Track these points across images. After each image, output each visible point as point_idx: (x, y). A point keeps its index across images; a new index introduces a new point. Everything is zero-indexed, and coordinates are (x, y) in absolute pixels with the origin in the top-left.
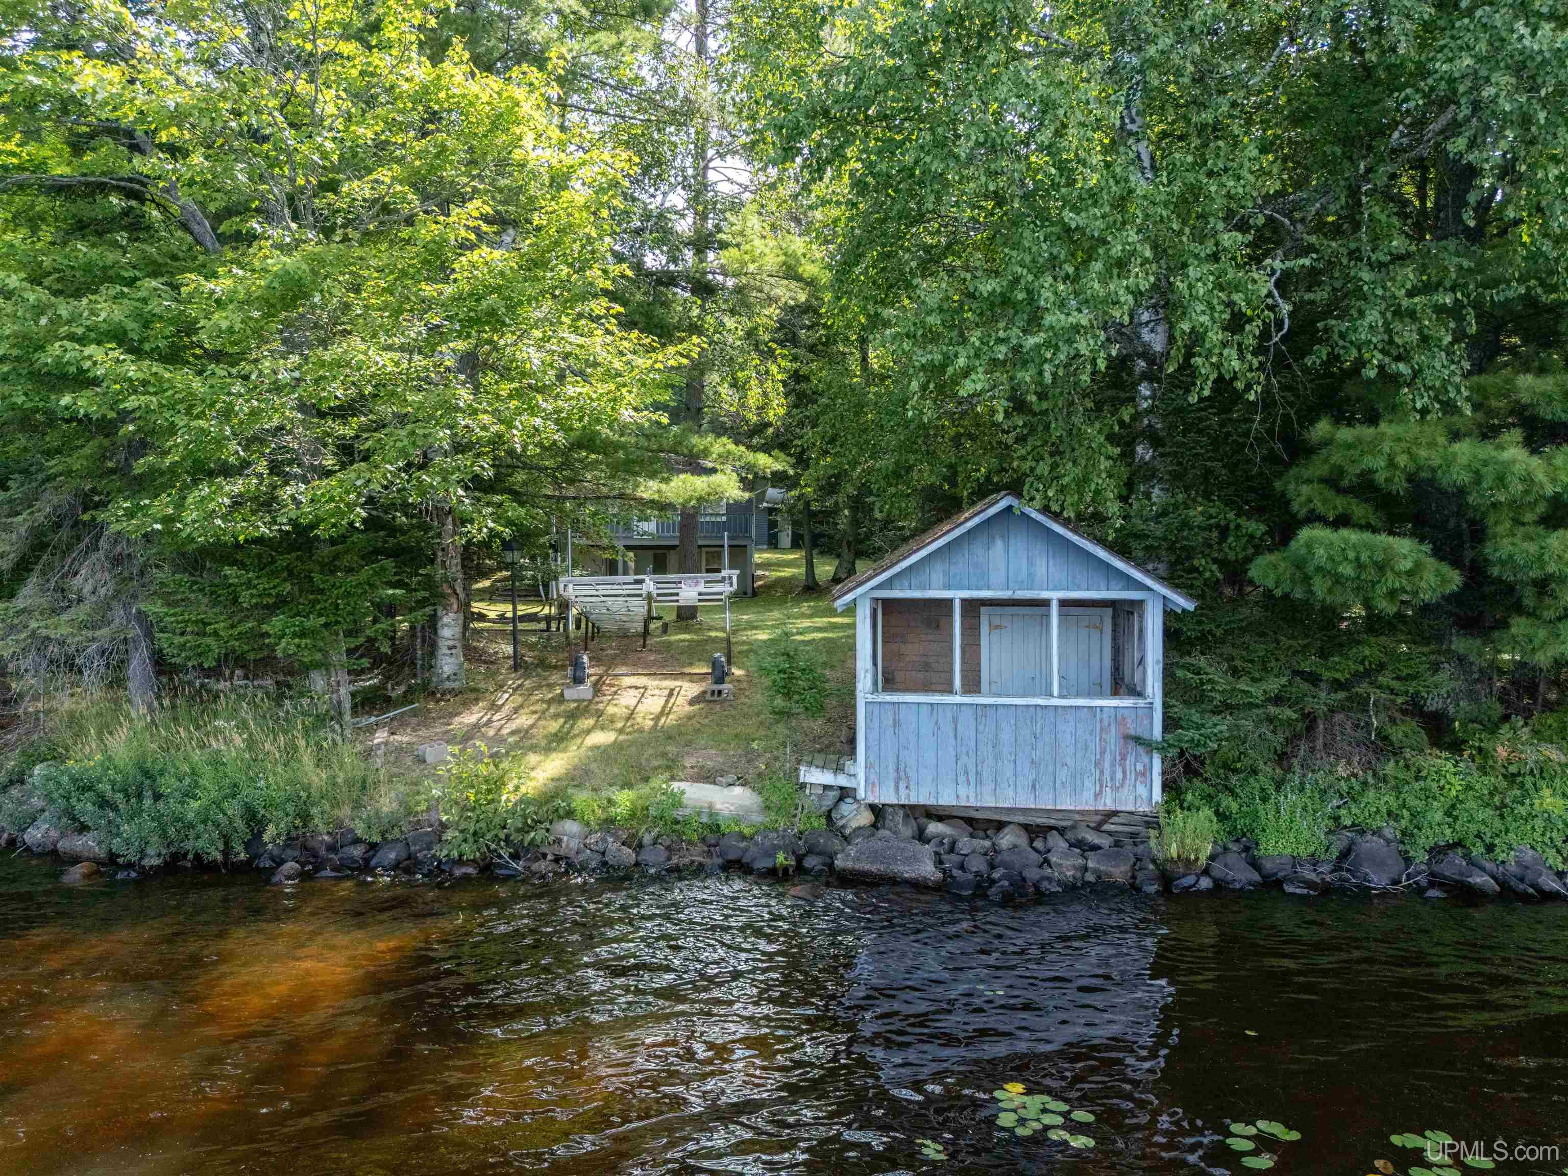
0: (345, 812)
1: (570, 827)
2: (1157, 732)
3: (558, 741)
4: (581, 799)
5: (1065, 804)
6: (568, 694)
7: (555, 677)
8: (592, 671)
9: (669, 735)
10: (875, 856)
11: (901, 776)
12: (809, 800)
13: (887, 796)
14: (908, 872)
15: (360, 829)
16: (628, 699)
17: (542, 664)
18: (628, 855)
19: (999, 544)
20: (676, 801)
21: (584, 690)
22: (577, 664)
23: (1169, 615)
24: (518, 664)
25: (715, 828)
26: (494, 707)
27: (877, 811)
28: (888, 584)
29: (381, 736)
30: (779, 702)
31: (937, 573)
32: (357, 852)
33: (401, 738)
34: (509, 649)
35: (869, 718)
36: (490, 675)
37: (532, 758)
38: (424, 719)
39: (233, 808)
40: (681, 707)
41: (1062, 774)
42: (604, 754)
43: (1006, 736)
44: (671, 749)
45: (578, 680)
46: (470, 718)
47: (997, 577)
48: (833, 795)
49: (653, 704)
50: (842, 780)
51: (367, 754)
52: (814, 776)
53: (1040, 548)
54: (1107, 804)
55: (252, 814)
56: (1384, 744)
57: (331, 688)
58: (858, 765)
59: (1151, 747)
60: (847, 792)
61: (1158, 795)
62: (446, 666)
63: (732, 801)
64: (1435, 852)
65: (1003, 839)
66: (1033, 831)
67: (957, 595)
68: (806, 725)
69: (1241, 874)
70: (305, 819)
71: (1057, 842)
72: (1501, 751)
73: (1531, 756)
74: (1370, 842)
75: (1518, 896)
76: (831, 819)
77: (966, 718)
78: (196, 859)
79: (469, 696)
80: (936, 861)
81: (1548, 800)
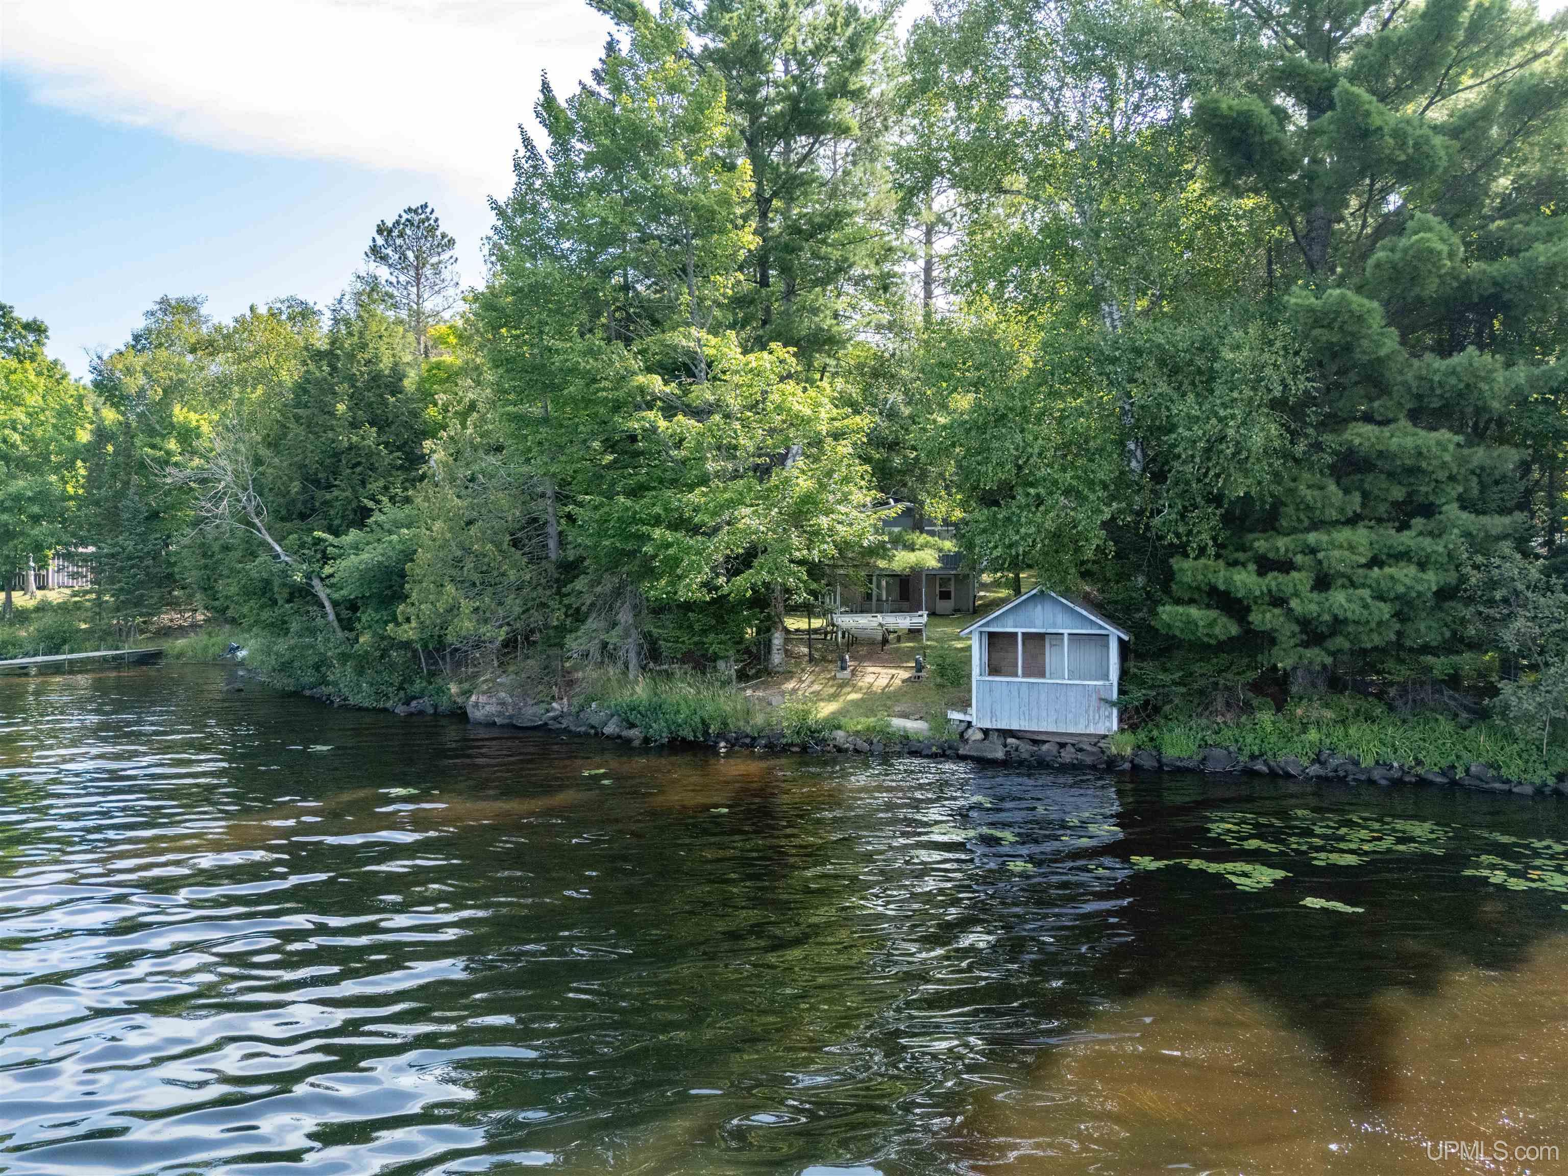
0: (741, 723)
1: (840, 733)
2: (1114, 696)
3: (833, 697)
4: (843, 721)
5: (1072, 730)
6: (839, 675)
7: (831, 666)
8: (851, 664)
9: (889, 697)
10: (977, 750)
11: (993, 715)
12: (954, 726)
13: (987, 725)
14: (990, 756)
15: (748, 730)
16: (869, 679)
17: (824, 659)
18: (866, 746)
19: (1039, 607)
20: (889, 725)
21: (847, 674)
22: (843, 660)
23: (1120, 640)
24: (811, 659)
25: (907, 737)
26: (801, 681)
27: (986, 732)
28: (987, 624)
29: (749, 692)
30: (939, 680)
31: (1010, 620)
32: (748, 741)
33: (760, 693)
34: (805, 650)
35: (978, 688)
36: (797, 665)
37: (822, 704)
38: (766, 685)
39: (697, 719)
40: (897, 682)
41: (1070, 716)
42: (855, 703)
43: (1043, 697)
44: (889, 703)
45: (843, 668)
46: (790, 685)
47: (1038, 622)
48: (964, 725)
49: (882, 682)
50: (968, 718)
51: (746, 699)
52: (955, 716)
53: (1058, 609)
54: (1091, 730)
55: (703, 721)
56: (1248, 708)
57: (728, 668)
58: (973, 710)
59: (1112, 704)
60: (969, 723)
61: (1115, 727)
62: (777, 658)
63: (914, 726)
64: (1253, 757)
65: (1045, 747)
66: (1062, 745)
67: (1020, 631)
68: (953, 693)
69: (1147, 762)
70: (725, 724)
71: (1070, 749)
72: (1299, 712)
73: (1315, 715)
74: (1217, 752)
75: (1277, 776)
76: (962, 735)
77: (1024, 689)
78: (684, 739)
79: (789, 675)
80: (1008, 753)
81: (1313, 735)
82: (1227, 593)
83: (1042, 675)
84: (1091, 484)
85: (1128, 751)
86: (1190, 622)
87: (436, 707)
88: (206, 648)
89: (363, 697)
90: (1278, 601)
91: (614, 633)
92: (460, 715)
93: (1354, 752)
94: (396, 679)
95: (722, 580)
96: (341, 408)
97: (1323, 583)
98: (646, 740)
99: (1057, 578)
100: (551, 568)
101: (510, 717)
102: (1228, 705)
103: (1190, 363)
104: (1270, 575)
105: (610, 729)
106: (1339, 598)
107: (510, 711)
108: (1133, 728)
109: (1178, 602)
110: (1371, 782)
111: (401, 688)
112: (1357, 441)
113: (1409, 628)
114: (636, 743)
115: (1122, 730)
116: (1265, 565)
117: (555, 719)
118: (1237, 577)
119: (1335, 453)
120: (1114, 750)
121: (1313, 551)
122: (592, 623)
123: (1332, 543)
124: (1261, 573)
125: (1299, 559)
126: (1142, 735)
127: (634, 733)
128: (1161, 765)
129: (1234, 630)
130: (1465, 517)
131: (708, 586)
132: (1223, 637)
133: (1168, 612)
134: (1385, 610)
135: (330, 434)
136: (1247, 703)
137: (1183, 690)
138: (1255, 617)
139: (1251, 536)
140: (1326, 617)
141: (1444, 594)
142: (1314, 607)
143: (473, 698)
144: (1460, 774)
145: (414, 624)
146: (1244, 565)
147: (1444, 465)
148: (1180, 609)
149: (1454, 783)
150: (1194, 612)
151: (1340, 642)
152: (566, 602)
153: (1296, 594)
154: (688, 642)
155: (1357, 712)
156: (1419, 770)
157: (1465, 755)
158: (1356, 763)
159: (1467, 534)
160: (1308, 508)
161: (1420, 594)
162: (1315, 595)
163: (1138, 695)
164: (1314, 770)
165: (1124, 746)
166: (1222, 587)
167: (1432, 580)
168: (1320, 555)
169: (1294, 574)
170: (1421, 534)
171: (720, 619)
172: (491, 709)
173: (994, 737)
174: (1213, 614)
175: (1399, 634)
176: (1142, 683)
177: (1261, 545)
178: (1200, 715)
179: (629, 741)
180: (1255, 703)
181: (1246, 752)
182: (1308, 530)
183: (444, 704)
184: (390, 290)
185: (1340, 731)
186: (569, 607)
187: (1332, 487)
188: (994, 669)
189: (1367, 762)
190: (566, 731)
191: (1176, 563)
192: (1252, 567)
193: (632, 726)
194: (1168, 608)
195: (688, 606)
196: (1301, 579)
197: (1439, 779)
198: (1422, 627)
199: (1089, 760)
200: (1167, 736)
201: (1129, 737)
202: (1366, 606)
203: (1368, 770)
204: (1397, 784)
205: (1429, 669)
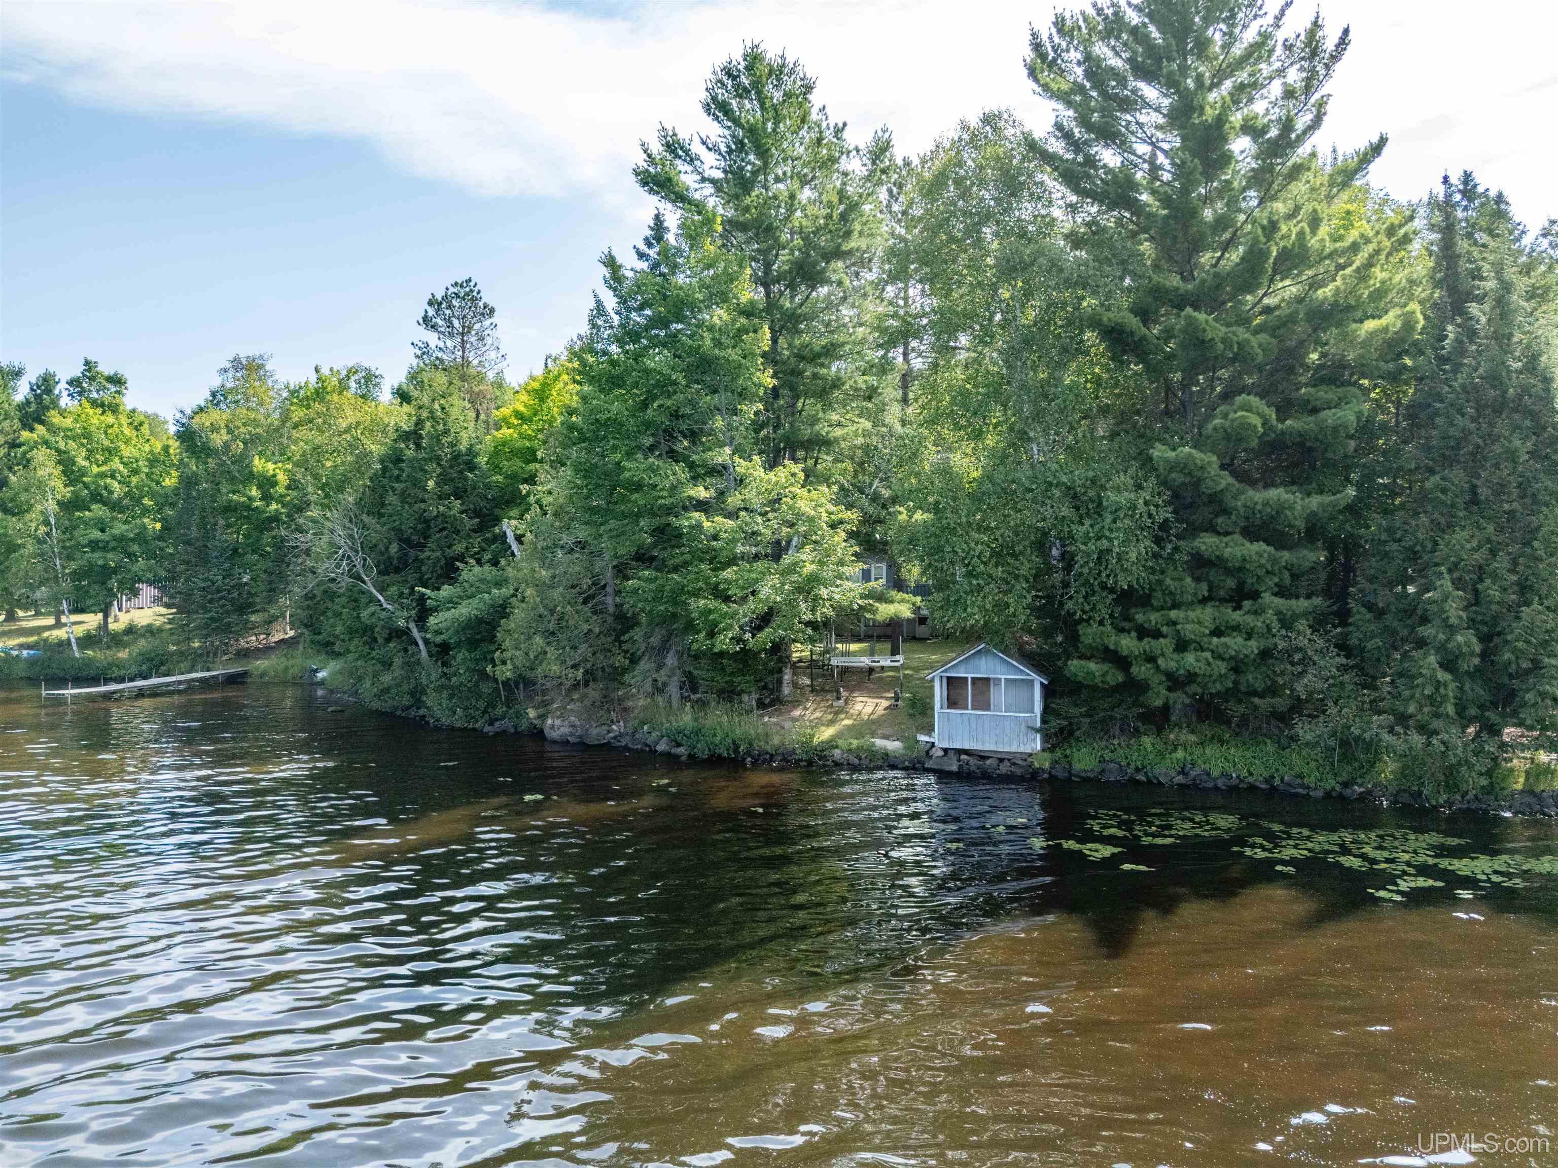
0: (762, 743)
1: (837, 752)
2: (1038, 724)
3: (831, 722)
4: (840, 742)
5: (1007, 749)
6: (835, 704)
7: (829, 697)
8: (844, 694)
9: (873, 722)
10: (938, 764)
11: (950, 738)
12: (922, 746)
13: (946, 745)
14: (948, 769)
15: (768, 748)
16: (859, 707)
17: (823, 690)
18: (856, 761)
19: (983, 659)
20: (873, 744)
21: (841, 702)
22: (838, 692)
23: (1042, 684)
24: (813, 690)
25: (887, 754)
26: (806, 709)
27: (946, 751)
28: (946, 671)
29: (766, 719)
30: (911, 709)
31: (962, 668)
32: (767, 757)
33: (774, 720)
34: (809, 682)
35: (939, 718)
36: (802, 695)
37: (823, 728)
38: (779, 713)
39: (729, 740)
40: (880, 711)
41: (1007, 739)
42: (849, 728)
43: (987, 725)
44: (874, 726)
45: (839, 698)
46: (797, 713)
47: (982, 670)
48: (929, 745)
49: (869, 709)
50: (932, 740)
51: (764, 724)
52: (923, 738)
53: (997, 661)
54: (1021, 750)
55: (734, 742)
56: (1137, 733)
57: (749, 700)
58: (936, 734)
59: (1037, 731)
60: (933, 744)
61: (1039, 747)
62: (786, 690)
63: (893, 746)
64: (1137, 770)
65: (988, 762)
66: (1001, 760)
67: (970, 676)
68: (920, 720)
69: (1060, 774)
70: (751, 744)
71: (1007, 763)
72: (1172, 736)
73: (1183, 738)
74: (1112, 765)
75: (1153, 785)
76: (927, 752)
77: (973, 719)
78: (720, 756)
79: (796, 703)
80: (960, 767)
81: (1180, 754)
82: (1115, 652)
83: (988, 708)
84: (1017, 577)
85: (1047, 765)
86: (1089, 673)
87: (515, 727)
88: (286, 668)
89: (458, 720)
90: (1151, 659)
91: (662, 672)
92: (538, 734)
93: (1207, 766)
94: (482, 705)
95: (748, 636)
96: (431, 483)
97: (1182, 646)
98: (691, 757)
99: (997, 639)
100: (610, 620)
101: (580, 737)
102: (1122, 730)
103: (1085, 493)
104: (1146, 640)
105: (662, 747)
106: (1190, 659)
107: (579, 732)
108: (1052, 750)
109: (1082, 657)
110: (1216, 788)
111: (485, 711)
112: (1203, 548)
113: (1242, 679)
114: (683, 758)
115: (1043, 750)
116: (1143, 633)
117: (615, 738)
118: (1124, 642)
119: (1189, 554)
120: (1037, 765)
121: (1175, 623)
122: (644, 665)
123: (1187, 618)
124: (1140, 638)
125: (1164, 629)
126: (1058, 754)
127: (681, 750)
128: (1071, 775)
129: (1121, 678)
130: (1279, 602)
131: (738, 640)
132: (1113, 683)
133: (1075, 666)
134: (1222, 667)
135: (423, 506)
136: (1137, 730)
137: (1088, 720)
138: (1134, 670)
139: (1133, 611)
140: (1182, 672)
141: (1265, 654)
142: (1173, 665)
143: (550, 721)
144: (1277, 782)
145: (509, 666)
146: (1129, 632)
147: (1261, 566)
148: (1083, 663)
149: (1273, 788)
150: (1092, 666)
151: (1194, 688)
152: (624, 648)
153: (1163, 655)
154: (721, 681)
155: (1213, 737)
156: (1251, 779)
157: (1281, 768)
158: (1208, 774)
159: (1278, 613)
160: (1171, 593)
161: (1246, 656)
162: (1175, 656)
163: (1055, 723)
164: (1180, 779)
165: (1044, 762)
166: (1112, 647)
167: (1254, 646)
168: (1179, 627)
169: (1161, 640)
170: (1248, 612)
171: (745, 663)
172: (565, 730)
173: (951, 754)
174: (1106, 667)
175: (1236, 683)
176: (1058, 715)
177: (1140, 617)
178: (1101, 738)
179: (678, 757)
180: (1142, 730)
181: (1133, 766)
182: (1170, 609)
183: (524, 725)
184: (440, 355)
185: (1198, 751)
186: (627, 652)
187: (1189, 580)
188: (952, 703)
189: (1216, 773)
190: (626, 748)
191: (1081, 629)
192: (1133, 634)
193: (679, 745)
194: (1075, 662)
195: (722, 654)
196: (1165, 644)
197: (1263, 786)
198: (1250, 677)
199: (1019, 772)
200: (1076, 755)
201: (1047, 755)
202: (1209, 664)
203: (1215, 779)
204: (1233, 789)
205: (1256, 708)
